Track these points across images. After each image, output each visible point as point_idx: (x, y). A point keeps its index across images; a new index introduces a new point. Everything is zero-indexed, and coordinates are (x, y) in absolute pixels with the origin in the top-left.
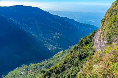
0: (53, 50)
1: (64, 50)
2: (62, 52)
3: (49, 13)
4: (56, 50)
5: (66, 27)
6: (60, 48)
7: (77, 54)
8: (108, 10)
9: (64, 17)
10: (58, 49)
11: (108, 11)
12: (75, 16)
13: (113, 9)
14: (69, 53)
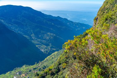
0: (47, 52)
1: (58, 50)
2: (56, 53)
3: (41, 12)
4: (50, 51)
5: (60, 26)
6: (54, 49)
7: (71, 54)
8: (101, 8)
9: (56, 16)
10: (52, 50)
11: (100, 10)
12: (68, 15)
13: (104, 8)
14: (63, 54)
